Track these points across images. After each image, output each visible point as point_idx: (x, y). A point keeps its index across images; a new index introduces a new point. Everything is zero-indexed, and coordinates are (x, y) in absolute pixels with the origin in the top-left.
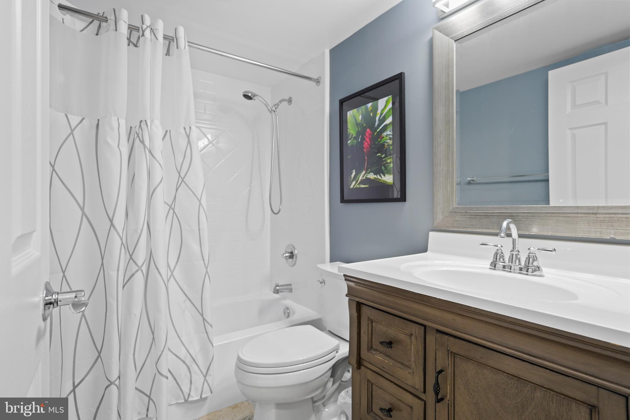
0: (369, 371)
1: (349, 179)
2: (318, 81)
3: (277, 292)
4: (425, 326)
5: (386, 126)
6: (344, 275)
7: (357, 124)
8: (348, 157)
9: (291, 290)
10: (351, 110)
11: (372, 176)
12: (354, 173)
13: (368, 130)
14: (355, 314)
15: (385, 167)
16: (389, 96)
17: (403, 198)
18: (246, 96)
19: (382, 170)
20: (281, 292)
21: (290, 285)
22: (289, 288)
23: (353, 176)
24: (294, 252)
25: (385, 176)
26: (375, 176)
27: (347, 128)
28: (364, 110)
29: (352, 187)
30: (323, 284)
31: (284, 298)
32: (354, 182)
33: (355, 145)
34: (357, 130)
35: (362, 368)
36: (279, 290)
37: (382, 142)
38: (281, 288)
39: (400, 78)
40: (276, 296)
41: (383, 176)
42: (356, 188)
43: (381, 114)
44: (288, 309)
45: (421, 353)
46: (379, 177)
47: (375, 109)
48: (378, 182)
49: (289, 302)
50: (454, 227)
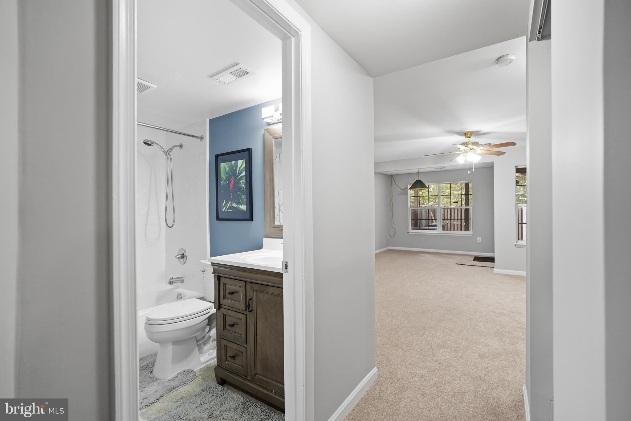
0: (224, 309)
1: (222, 206)
2: (201, 138)
3: (171, 283)
4: (246, 282)
5: (242, 176)
6: (211, 263)
7: (226, 172)
8: (221, 192)
9: (182, 281)
10: (223, 163)
11: (234, 205)
12: (224, 202)
13: (233, 177)
14: (217, 282)
15: (242, 200)
16: (243, 159)
17: (251, 219)
18: (146, 143)
19: (240, 202)
20: (175, 283)
21: (182, 277)
22: (181, 280)
23: (224, 204)
24: (184, 254)
25: (242, 206)
26: (237, 205)
27: (220, 174)
28: (230, 164)
29: (223, 211)
30: (204, 272)
31: (177, 288)
32: (225, 208)
33: (225, 185)
34: (226, 176)
35: (221, 309)
36: (173, 282)
37: (240, 186)
38: (174, 280)
39: (249, 150)
40: (171, 286)
41: (241, 206)
42: (226, 212)
43: (240, 169)
44: (180, 294)
45: (245, 293)
46: (238, 206)
47: (236, 165)
48: (238, 209)
49: (181, 290)
50: (274, 235)
